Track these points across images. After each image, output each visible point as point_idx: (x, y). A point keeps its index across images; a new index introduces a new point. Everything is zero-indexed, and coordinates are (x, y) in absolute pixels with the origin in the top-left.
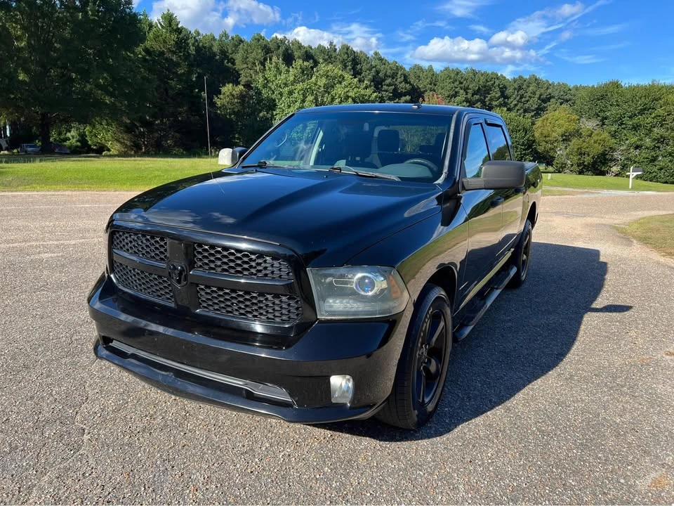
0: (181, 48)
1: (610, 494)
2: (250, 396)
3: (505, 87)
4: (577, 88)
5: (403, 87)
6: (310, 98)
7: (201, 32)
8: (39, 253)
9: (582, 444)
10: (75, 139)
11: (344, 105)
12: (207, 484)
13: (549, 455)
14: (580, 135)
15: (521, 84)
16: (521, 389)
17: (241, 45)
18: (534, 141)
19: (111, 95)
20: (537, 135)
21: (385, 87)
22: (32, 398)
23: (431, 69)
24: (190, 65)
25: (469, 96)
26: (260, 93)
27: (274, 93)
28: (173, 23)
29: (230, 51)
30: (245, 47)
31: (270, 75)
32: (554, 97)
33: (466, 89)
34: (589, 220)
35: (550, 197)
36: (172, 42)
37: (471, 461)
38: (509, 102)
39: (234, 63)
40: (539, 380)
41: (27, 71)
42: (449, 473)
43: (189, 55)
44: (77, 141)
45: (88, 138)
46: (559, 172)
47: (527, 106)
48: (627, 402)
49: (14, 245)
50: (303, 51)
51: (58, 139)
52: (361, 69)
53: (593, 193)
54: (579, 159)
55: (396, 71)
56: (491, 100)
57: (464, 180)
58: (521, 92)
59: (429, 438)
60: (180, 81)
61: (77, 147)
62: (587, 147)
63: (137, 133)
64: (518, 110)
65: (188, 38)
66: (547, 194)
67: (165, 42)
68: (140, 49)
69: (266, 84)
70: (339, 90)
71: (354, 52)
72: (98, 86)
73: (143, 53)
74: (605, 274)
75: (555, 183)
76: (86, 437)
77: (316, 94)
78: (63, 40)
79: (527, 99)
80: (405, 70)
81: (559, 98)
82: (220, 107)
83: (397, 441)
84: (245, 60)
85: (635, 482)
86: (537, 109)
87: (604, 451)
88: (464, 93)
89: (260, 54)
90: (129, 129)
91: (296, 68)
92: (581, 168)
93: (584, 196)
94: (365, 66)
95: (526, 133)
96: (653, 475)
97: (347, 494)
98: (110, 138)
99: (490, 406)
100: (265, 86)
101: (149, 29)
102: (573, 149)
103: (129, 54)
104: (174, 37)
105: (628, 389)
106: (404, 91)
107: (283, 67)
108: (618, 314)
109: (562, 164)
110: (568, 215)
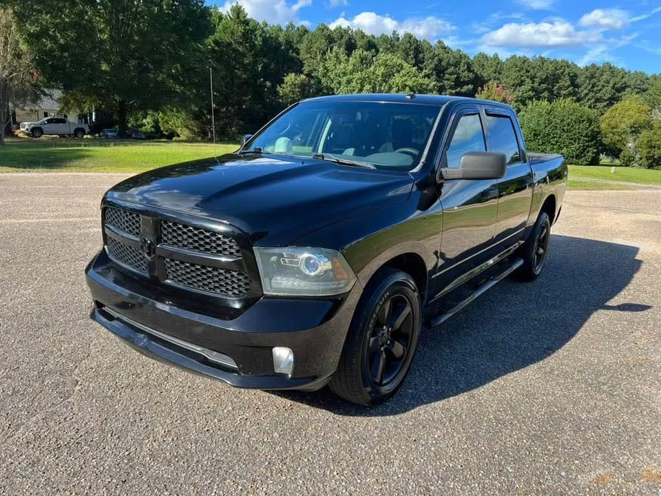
0: (247, 39)
1: (544, 485)
2: (205, 361)
3: (576, 76)
4: (655, 78)
5: (465, 75)
6: (367, 87)
7: (269, 24)
8: (89, 227)
9: (535, 435)
10: (150, 125)
11: (401, 94)
12: (166, 436)
13: (497, 442)
14: (651, 127)
15: (593, 73)
16: (493, 379)
17: (306, 36)
18: (599, 133)
19: (181, 84)
20: (603, 126)
21: (447, 76)
22: (43, 351)
23: (496, 57)
24: (255, 56)
25: (536, 85)
26: (320, 82)
27: (333, 82)
28: (241, 16)
29: (295, 42)
30: (309, 38)
31: (329, 64)
32: (629, 86)
33: (532, 78)
34: (641, 216)
35: (608, 191)
36: (239, 34)
37: (415, 441)
38: (580, 91)
39: (298, 53)
40: (516, 372)
41: (108, 62)
42: (389, 448)
43: (255, 45)
44: (152, 127)
45: (160, 125)
46: (627, 166)
47: (599, 95)
48: (602, 399)
49: (70, 220)
50: (366, 40)
51: (135, 125)
52: (423, 58)
53: (656, 188)
54: (649, 152)
55: (459, 59)
56: (560, 88)
57: (443, 170)
58: (594, 80)
59: (383, 416)
60: (245, 70)
61: (152, 132)
62: (658, 140)
63: (204, 120)
64: (589, 99)
65: (256, 30)
66: (604, 188)
67: (233, 33)
68: (210, 40)
69: (326, 73)
70: (397, 79)
71: (417, 41)
72: (171, 76)
73: (213, 44)
74: (635, 272)
75: (619, 177)
76: (78, 388)
77: (374, 83)
78: (141, 33)
79: (599, 88)
80: (469, 58)
81: (635, 88)
82: (282, 96)
83: (351, 415)
84: (309, 50)
85: (577, 476)
86: (609, 99)
87: (556, 444)
88: (531, 82)
89: (322, 43)
90: (197, 116)
91: (355, 58)
92: (650, 161)
93: (646, 191)
94: (427, 55)
95: (590, 123)
96: (601, 471)
97: (286, 458)
98: (180, 124)
99: (455, 391)
100: (325, 75)
101: (219, 22)
102: (642, 141)
103: (199, 45)
104: (241, 29)
105: (609, 387)
106: (466, 79)
107: (343, 57)
108: (630, 313)
109: (630, 157)
110: (618, 210)
